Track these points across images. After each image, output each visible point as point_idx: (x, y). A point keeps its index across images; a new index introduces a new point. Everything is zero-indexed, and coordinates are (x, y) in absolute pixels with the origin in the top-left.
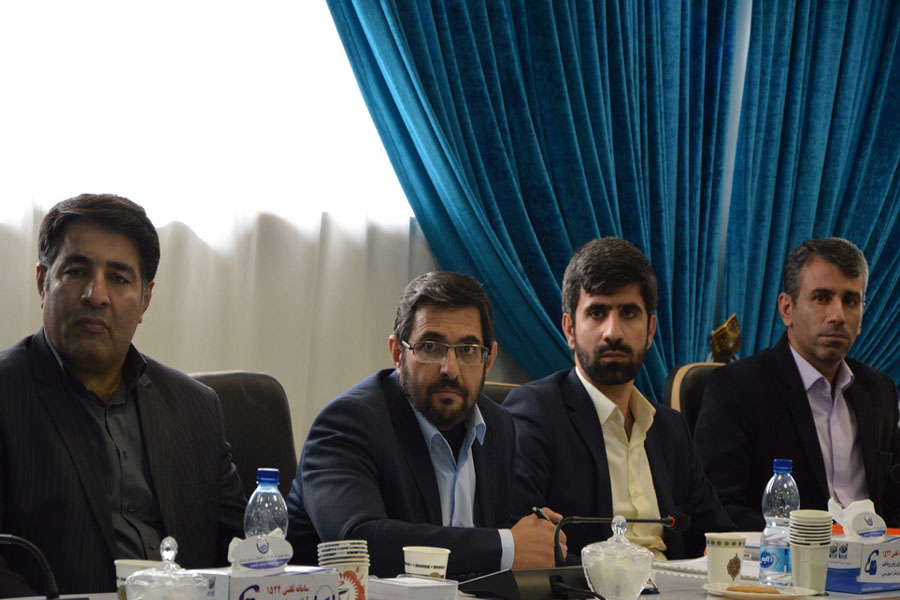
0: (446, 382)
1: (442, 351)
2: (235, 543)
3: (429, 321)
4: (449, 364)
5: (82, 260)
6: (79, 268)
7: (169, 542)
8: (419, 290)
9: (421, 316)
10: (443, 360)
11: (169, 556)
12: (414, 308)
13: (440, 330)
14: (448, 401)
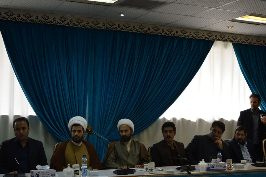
0: (240, 139)
1: (239, 135)
2: (213, 159)
3: (238, 132)
4: (240, 137)
5: (216, 130)
6: (215, 131)
7: (203, 159)
8: (237, 128)
9: (237, 131)
10: (239, 136)
11: (203, 161)
12: (236, 130)
13: (239, 133)
14: (240, 141)
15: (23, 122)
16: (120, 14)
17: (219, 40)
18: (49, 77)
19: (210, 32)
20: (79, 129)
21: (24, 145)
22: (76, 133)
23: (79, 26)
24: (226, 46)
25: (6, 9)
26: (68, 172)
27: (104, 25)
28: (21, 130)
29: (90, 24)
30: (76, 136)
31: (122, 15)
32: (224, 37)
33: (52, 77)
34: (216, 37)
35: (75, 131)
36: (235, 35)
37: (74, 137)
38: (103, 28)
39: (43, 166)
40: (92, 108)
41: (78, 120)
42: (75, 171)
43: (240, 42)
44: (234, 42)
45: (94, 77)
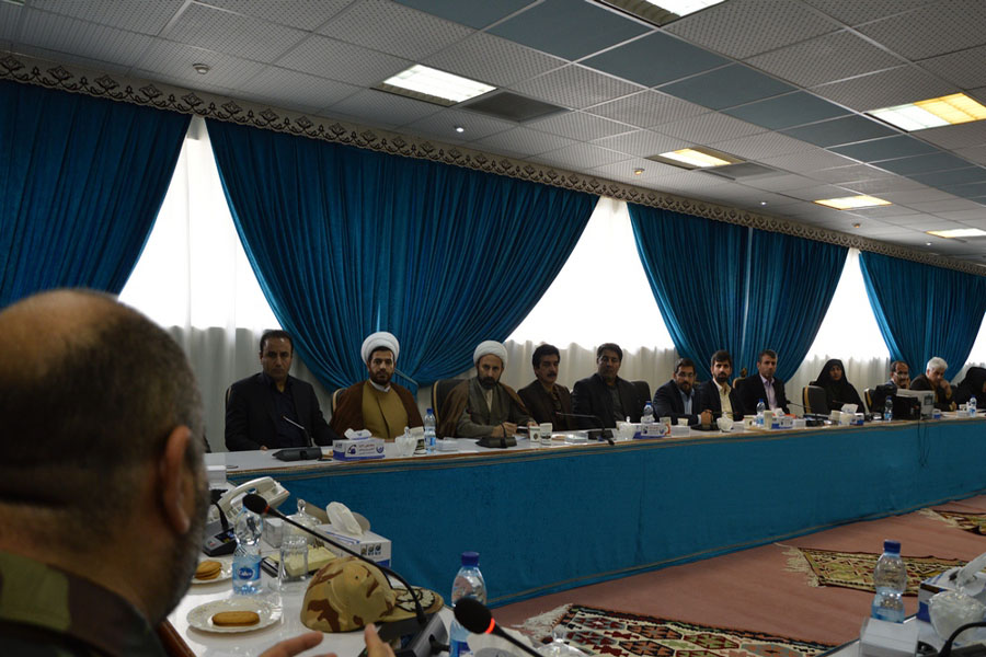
0: (686, 383)
1: (685, 376)
3: (682, 369)
5: (606, 357)
6: (605, 359)
8: (679, 363)
9: (680, 368)
13: (684, 371)
14: (686, 387)
15: (282, 340)
16: (456, 127)
17: (609, 195)
18: (309, 248)
19: (595, 179)
20: (387, 357)
21: (282, 389)
22: (383, 366)
23: (368, 147)
24: (616, 208)
25: (226, 97)
26: (407, 444)
27: (414, 150)
28: (279, 358)
29: (390, 144)
30: (383, 370)
31: (460, 130)
32: (616, 190)
33: (313, 249)
34: (605, 189)
35: (379, 361)
36: (634, 188)
37: (378, 373)
38: (413, 155)
39: (359, 432)
40: (387, 317)
41: (384, 338)
42: (419, 441)
43: (642, 203)
44: (633, 201)
45: (391, 253)
